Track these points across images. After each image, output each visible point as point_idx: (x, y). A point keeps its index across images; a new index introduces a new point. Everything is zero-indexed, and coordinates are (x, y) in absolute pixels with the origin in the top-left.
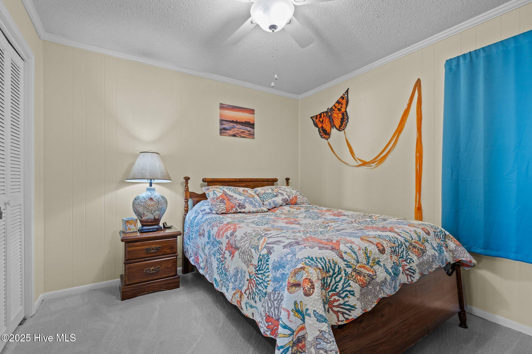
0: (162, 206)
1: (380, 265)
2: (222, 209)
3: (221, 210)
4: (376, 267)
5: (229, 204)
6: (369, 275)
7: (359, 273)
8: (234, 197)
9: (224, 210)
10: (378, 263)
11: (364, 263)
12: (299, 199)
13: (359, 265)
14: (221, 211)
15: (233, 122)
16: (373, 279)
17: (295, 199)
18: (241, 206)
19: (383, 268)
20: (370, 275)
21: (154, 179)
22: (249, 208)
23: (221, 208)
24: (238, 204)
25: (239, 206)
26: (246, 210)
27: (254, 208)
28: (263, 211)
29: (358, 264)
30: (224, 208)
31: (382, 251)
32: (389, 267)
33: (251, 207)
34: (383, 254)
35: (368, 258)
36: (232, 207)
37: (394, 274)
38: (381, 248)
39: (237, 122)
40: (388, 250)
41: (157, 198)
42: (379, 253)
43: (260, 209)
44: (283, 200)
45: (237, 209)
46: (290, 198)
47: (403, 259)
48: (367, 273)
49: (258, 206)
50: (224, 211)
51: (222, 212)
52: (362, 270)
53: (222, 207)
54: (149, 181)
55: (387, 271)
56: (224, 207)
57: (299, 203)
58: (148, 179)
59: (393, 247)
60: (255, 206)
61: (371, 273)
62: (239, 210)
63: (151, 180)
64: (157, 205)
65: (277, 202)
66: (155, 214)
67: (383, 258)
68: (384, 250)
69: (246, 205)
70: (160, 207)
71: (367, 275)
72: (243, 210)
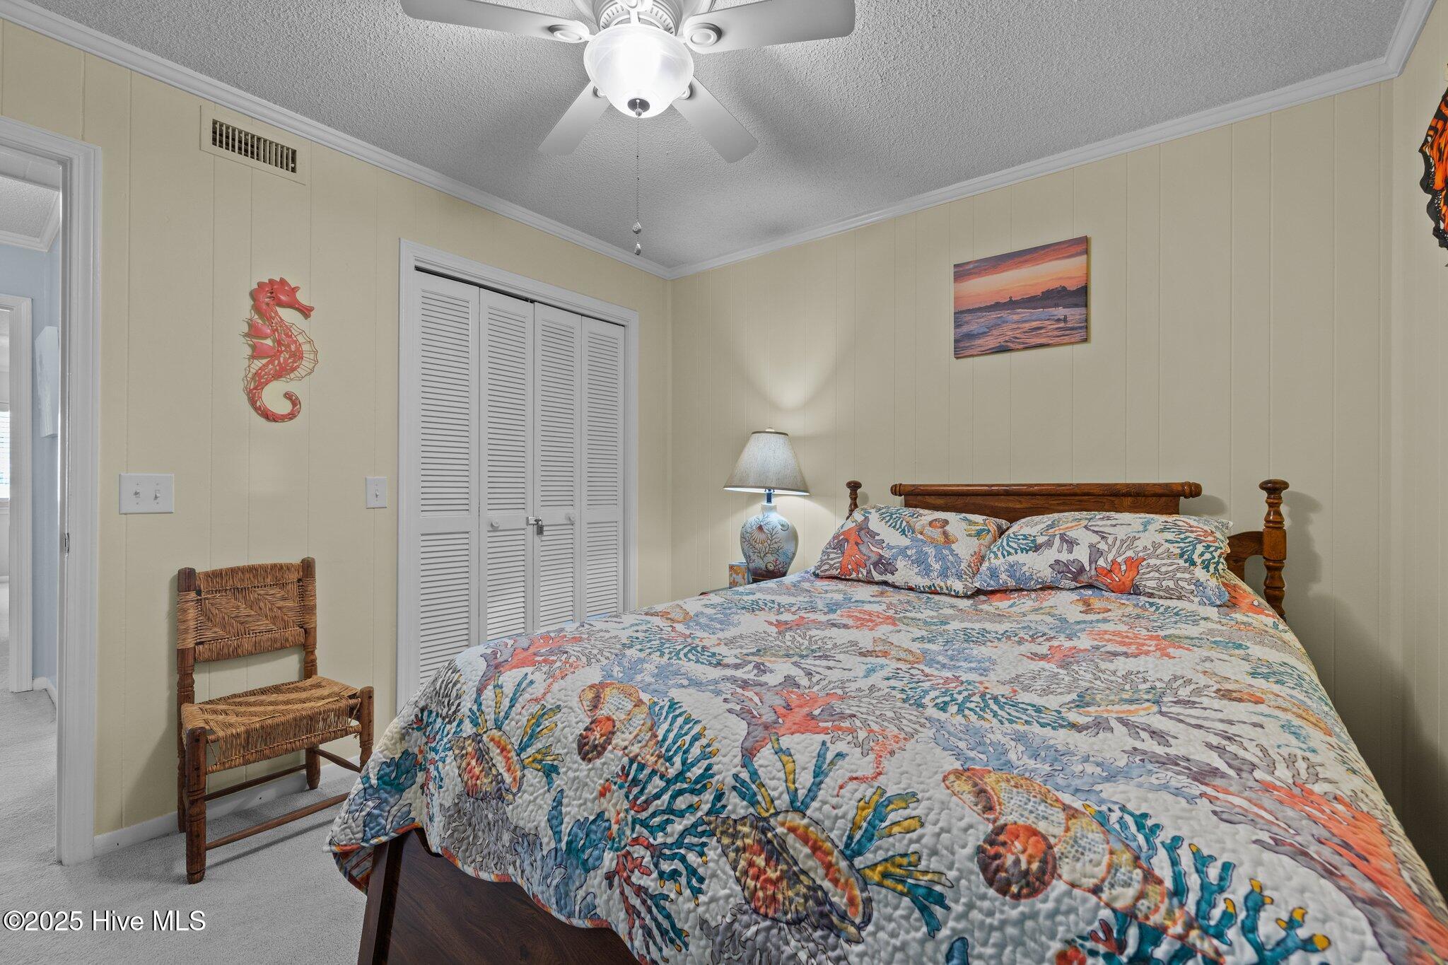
0: (779, 544)
1: (550, 782)
2: (831, 566)
3: (826, 567)
4: (533, 777)
5: (851, 556)
6: (499, 780)
7: (481, 755)
8: (877, 538)
9: (835, 568)
10: (550, 772)
11: (513, 740)
12: (1152, 574)
13: (496, 734)
14: (826, 570)
15: (997, 306)
16: (501, 798)
17: (1123, 567)
18: (885, 565)
19: (549, 798)
20: (503, 782)
21: (774, 488)
22: (905, 573)
23: (828, 564)
24: (874, 558)
25: (875, 565)
26: (896, 578)
27: (922, 577)
28: (953, 593)
29: (495, 731)
30: (838, 562)
31: (588, 750)
32: (573, 811)
33: (912, 573)
34: (583, 759)
35: (533, 736)
36: (858, 565)
37: (569, 843)
38: (596, 737)
39: (1012, 304)
40: (612, 761)
41: (770, 527)
42: (575, 745)
43: (942, 584)
44: (1056, 567)
45: (869, 572)
46: (1101, 562)
47: (651, 840)
48: (501, 771)
49: (936, 574)
50: (835, 572)
51: (827, 573)
52: (494, 752)
53: (832, 559)
54: (767, 491)
55: (555, 818)
56: (838, 560)
57: (1154, 588)
58: (765, 488)
59: (642, 767)
60: (927, 571)
61: (508, 778)
62: (877, 577)
63: (770, 490)
64: (769, 541)
65: (1025, 569)
66: (766, 560)
67: (574, 768)
68: (599, 750)
69: (900, 564)
70: (776, 546)
71: (496, 776)
72: (889, 578)
